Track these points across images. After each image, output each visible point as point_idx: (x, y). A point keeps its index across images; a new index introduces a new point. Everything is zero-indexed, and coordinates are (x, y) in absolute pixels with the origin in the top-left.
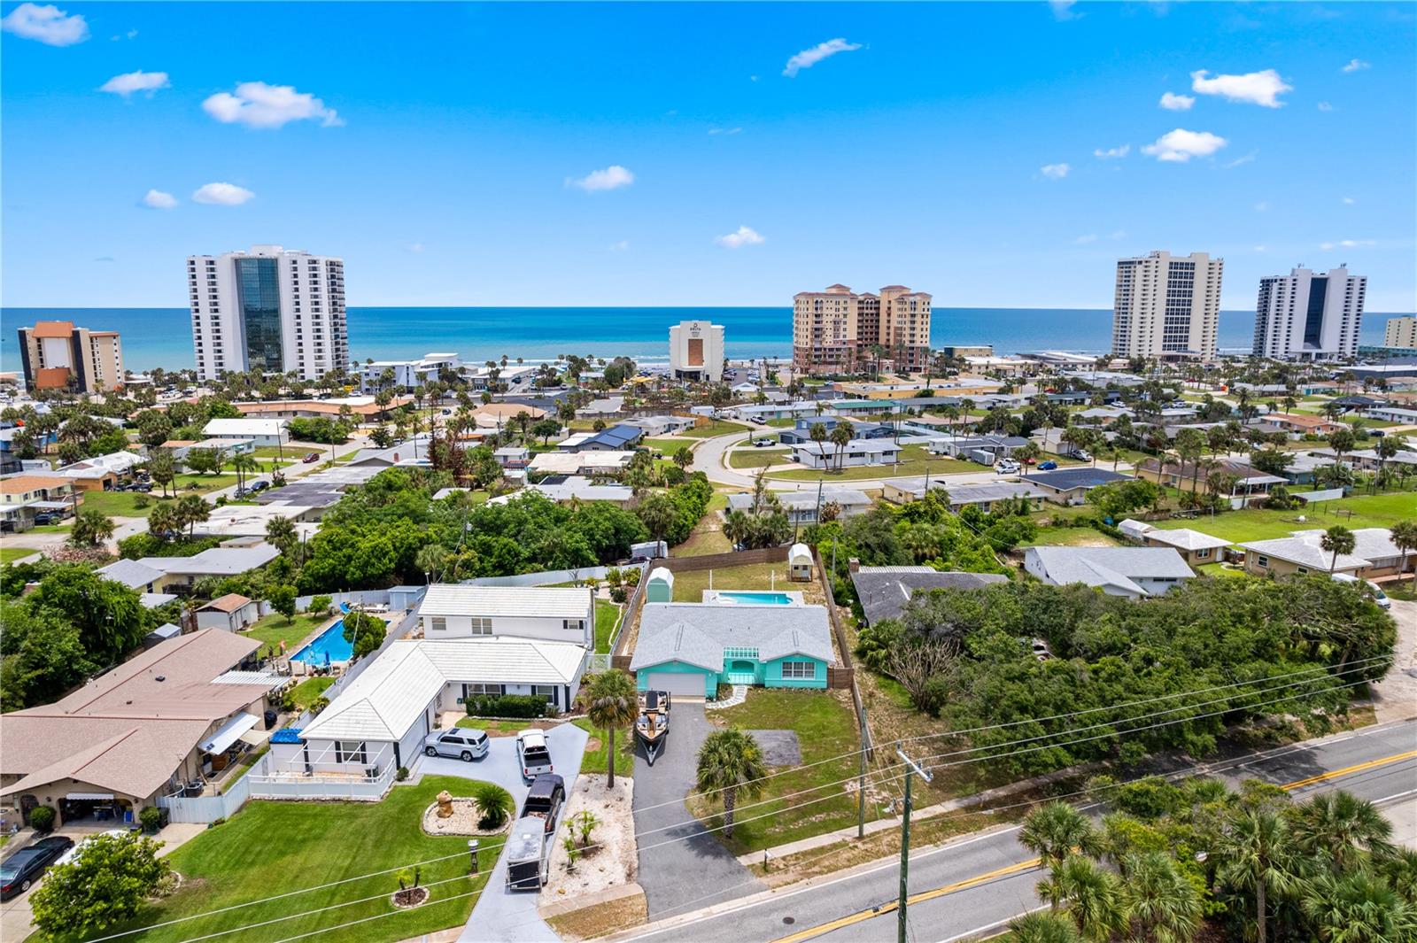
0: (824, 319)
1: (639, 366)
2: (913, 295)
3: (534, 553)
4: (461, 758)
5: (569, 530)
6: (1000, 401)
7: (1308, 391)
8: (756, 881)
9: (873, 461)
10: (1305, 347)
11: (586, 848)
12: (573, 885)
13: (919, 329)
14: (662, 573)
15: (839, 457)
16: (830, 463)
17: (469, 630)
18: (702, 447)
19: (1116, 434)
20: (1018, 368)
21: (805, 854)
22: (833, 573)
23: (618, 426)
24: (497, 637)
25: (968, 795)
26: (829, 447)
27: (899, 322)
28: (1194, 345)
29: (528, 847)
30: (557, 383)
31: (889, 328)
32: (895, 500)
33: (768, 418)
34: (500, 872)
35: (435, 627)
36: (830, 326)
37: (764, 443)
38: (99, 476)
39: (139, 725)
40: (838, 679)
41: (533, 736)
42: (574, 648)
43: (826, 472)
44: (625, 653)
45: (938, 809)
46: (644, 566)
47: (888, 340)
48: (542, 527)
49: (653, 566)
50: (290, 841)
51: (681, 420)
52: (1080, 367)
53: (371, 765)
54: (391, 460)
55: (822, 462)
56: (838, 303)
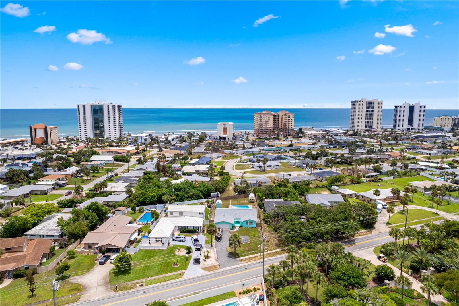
0: (263, 121)
3: (188, 196)
4: (180, 241)
5: (197, 190)
6: (312, 147)
7: (402, 143)
8: (240, 262)
9: (273, 168)
10: (408, 126)
11: (208, 257)
12: (206, 263)
13: (291, 123)
14: (219, 201)
15: (264, 167)
16: (262, 168)
17: (178, 214)
18: (227, 163)
19: (340, 159)
20: (320, 135)
21: (249, 258)
22: (259, 201)
23: (204, 157)
24: (185, 216)
25: (282, 248)
26: (261, 164)
27: (285, 121)
28: (374, 126)
29: (197, 256)
30: (185, 141)
31: (282, 123)
32: (277, 180)
33: (245, 153)
34: (192, 260)
35: (171, 214)
36: (265, 123)
37: (244, 162)
38: (70, 174)
39: (117, 234)
40: (258, 225)
41: (195, 237)
42: (201, 218)
43: (261, 171)
44: (212, 220)
45: (276, 250)
46: (215, 199)
47: (282, 127)
48: (190, 190)
49: (217, 200)
50: (150, 256)
51: (221, 155)
52: (339, 134)
53: (164, 242)
54: (146, 169)
55: (259, 169)
56: (267, 116)
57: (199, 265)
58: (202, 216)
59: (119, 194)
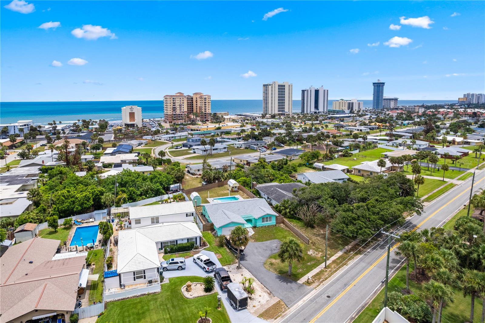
0: (176, 104)
1: (110, 123)
2: (205, 96)
3: (141, 193)
4: (178, 269)
5: (151, 182)
7: (324, 123)
8: (309, 287)
9: (221, 151)
10: (315, 110)
12: (255, 303)
13: (207, 107)
14: (196, 194)
16: (208, 152)
17: (150, 222)
20: (239, 119)
21: (315, 276)
23: (121, 145)
24: (163, 223)
25: (342, 249)
26: (208, 147)
27: (200, 105)
28: (286, 110)
29: (240, 293)
31: (197, 107)
33: (172, 139)
35: (136, 223)
36: (178, 106)
37: (178, 147)
39: (46, 282)
40: (279, 221)
42: (193, 223)
43: (208, 156)
45: (338, 255)
46: (183, 193)
47: (197, 111)
50: (138, 314)
51: (143, 141)
52: (257, 118)
53: (148, 279)
54: (41, 163)
55: (205, 153)
56: (180, 99)
57: (246, 310)
58: (192, 218)
59: (11, 203)
